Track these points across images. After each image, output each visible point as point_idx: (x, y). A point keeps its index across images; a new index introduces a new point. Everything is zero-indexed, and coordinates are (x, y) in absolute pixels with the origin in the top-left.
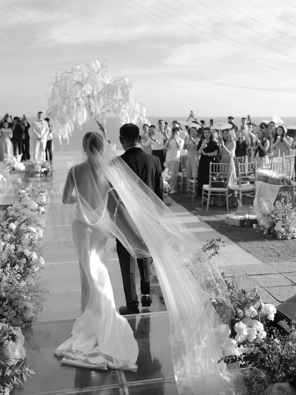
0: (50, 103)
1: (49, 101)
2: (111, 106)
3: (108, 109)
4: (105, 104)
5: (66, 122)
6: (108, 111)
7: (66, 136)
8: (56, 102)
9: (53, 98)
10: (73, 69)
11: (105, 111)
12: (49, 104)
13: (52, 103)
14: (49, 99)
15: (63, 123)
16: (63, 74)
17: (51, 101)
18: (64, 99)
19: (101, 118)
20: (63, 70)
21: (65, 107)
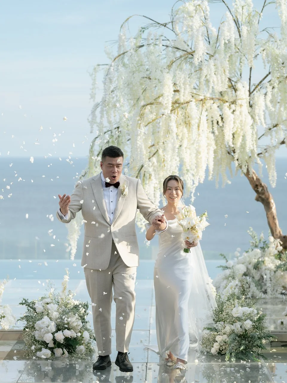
0: (98, 120)
1: (93, 112)
3: (282, 137)
4: (275, 123)
5: (147, 175)
6: (283, 143)
8: (114, 117)
9: (106, 104)
10: (173, 14)
11: (275, 141)
12: (92, 122)
13: (102, 117)
14: (97, 106)
16: (143, 29)
17: (102, 112)
18: (144, 106)
19: (262, 163)
20: (144, 16)
21: (143, 130)
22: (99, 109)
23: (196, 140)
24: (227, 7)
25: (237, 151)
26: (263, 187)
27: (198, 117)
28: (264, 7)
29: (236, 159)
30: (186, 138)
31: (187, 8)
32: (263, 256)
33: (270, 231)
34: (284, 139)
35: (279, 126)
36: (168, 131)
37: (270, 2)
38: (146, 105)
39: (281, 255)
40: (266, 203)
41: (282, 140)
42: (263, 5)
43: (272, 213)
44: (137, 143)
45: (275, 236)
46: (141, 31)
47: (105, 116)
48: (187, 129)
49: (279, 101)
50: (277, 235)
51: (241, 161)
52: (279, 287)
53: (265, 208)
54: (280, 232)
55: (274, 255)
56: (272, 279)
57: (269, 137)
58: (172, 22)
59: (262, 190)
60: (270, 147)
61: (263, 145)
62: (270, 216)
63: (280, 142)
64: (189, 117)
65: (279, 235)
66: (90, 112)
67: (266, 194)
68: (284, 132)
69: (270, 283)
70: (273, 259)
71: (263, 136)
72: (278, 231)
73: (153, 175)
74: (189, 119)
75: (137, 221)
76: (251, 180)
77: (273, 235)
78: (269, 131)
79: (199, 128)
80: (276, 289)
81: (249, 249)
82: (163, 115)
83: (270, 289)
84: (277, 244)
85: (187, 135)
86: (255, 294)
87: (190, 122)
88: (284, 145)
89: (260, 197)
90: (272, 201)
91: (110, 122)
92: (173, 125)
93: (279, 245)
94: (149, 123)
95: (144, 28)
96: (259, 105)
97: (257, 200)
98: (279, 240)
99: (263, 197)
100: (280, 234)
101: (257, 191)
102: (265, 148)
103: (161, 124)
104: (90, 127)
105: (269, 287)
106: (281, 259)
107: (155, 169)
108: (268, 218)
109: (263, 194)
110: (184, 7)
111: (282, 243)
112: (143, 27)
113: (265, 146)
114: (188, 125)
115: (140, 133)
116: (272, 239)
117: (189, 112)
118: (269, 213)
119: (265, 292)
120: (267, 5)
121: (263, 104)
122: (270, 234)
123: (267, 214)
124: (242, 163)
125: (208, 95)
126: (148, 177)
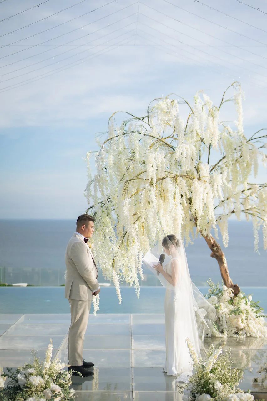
0: (93, 193)
1: (88, 187)
2: (241, 201)
3: (232, 208)
4: (227, 196)
5: (131, 239)
6: (233, 212)
7: (132, 277)
8: (106, 191)
9: (98, 181)
11: (227, 211)
12: (88, 196)
13: (96, 191)
14: (91, 183)
15: (125, 243)
17: (95, 187)
18: (127, 181)
19: (217, 228)
20: (126, 112)
21: (127, 201)
22: (92, 185)
23: (173, 209)
24: (190, 107)
25: (199, 219)
26: (217, 246)
27: (174, 190)
28: (221, 104)
29: (198, 225)
30: (162, 208)
31: (160, 105)
32: (219, 302)
33: (222, 281)
34: (234, 209)
35: (230, 199)
36: (149, 202)
37: (226, 100)
38: (129, 181)
39: (233, 301)
40: (220, 259)
41: (233, 210)
42: (221, 103)
43: (224, 267)
44: (124, 212)
45: (227, 285)
46: (124, 124)
47: (99, 190)
48: (162, 201)
49: (230, 180)
50: (229, 284)
51: (202, 226)
52: (233, 328)
53: (218, 263)
54: (231, 282)
55: (228, 302)
56: (227, 322)
57: (223, 207)
58: (148, 117)
59: (217, 249)
60: (223, 216)
61: (218, 214)
62: (223, 269)
63: (231, 211)
64: (164, 191)
65: (230, 284)
66: (85, 188)
67: (220, 252)
68: (234, 204)
69: (226, 325)
70: (227, 304)
71: (217, 207)
72: (229, 281)
73: (136, 239)
74: (164, 192)
75: (125, 278)
76: (208, 241)
77: (225, 285)
78: (222, 203)
79: (175, 199)
80: (231, 329)
81: (206, 294)
82: (144, 188)
83: (226, 330)
84: (230, 292)
85: (162, 206)
86: (214, 334)
87: (165, 195)
88: (234, 214)
89: (214, 254)
90: (224, 257)
91: (103, 194)
92: (153, 196)
93: (231, 292)
94: (132, 195)
95: (127, 122)
96: (217, 182)
97: (212, 256)
98: (231, 289)
99: (218, 254)
100: (232, 284)
101: (213, 250)
102: (220, 216)
103: (142, 196)
104: (87, 200)
105: (225, 328)
106: (233, 304)
107: (137, 233)
108: (221, 270)
109: (217, 252)
110: (158, 105)
111: (233, 291)
112: (125, 121)
113: (220, 214)
114: (163, 197)
115: (126, 204)
116: (225, 288)
117: (164, 187)
118: (222, 267)
119: (222, 332)
120: (224, 102)
121: (221, 180)
122: (223, 283)
123: (220, 268)
124: (202, 228)
125: (178, 174)
126: (132, 241)
